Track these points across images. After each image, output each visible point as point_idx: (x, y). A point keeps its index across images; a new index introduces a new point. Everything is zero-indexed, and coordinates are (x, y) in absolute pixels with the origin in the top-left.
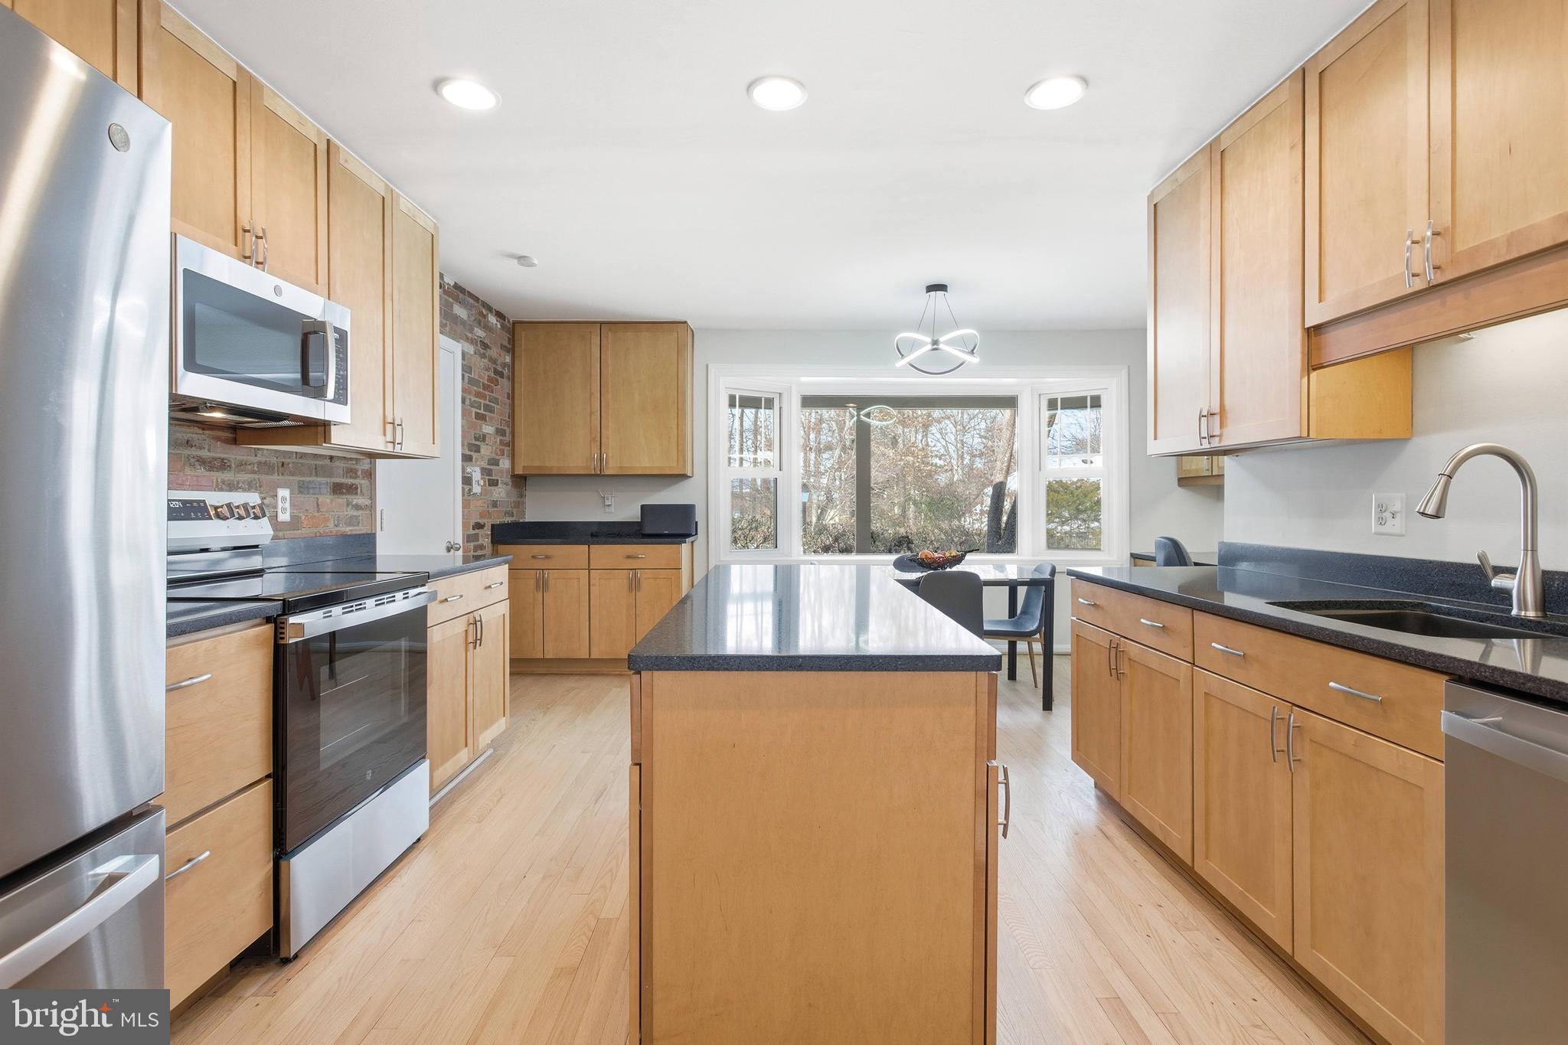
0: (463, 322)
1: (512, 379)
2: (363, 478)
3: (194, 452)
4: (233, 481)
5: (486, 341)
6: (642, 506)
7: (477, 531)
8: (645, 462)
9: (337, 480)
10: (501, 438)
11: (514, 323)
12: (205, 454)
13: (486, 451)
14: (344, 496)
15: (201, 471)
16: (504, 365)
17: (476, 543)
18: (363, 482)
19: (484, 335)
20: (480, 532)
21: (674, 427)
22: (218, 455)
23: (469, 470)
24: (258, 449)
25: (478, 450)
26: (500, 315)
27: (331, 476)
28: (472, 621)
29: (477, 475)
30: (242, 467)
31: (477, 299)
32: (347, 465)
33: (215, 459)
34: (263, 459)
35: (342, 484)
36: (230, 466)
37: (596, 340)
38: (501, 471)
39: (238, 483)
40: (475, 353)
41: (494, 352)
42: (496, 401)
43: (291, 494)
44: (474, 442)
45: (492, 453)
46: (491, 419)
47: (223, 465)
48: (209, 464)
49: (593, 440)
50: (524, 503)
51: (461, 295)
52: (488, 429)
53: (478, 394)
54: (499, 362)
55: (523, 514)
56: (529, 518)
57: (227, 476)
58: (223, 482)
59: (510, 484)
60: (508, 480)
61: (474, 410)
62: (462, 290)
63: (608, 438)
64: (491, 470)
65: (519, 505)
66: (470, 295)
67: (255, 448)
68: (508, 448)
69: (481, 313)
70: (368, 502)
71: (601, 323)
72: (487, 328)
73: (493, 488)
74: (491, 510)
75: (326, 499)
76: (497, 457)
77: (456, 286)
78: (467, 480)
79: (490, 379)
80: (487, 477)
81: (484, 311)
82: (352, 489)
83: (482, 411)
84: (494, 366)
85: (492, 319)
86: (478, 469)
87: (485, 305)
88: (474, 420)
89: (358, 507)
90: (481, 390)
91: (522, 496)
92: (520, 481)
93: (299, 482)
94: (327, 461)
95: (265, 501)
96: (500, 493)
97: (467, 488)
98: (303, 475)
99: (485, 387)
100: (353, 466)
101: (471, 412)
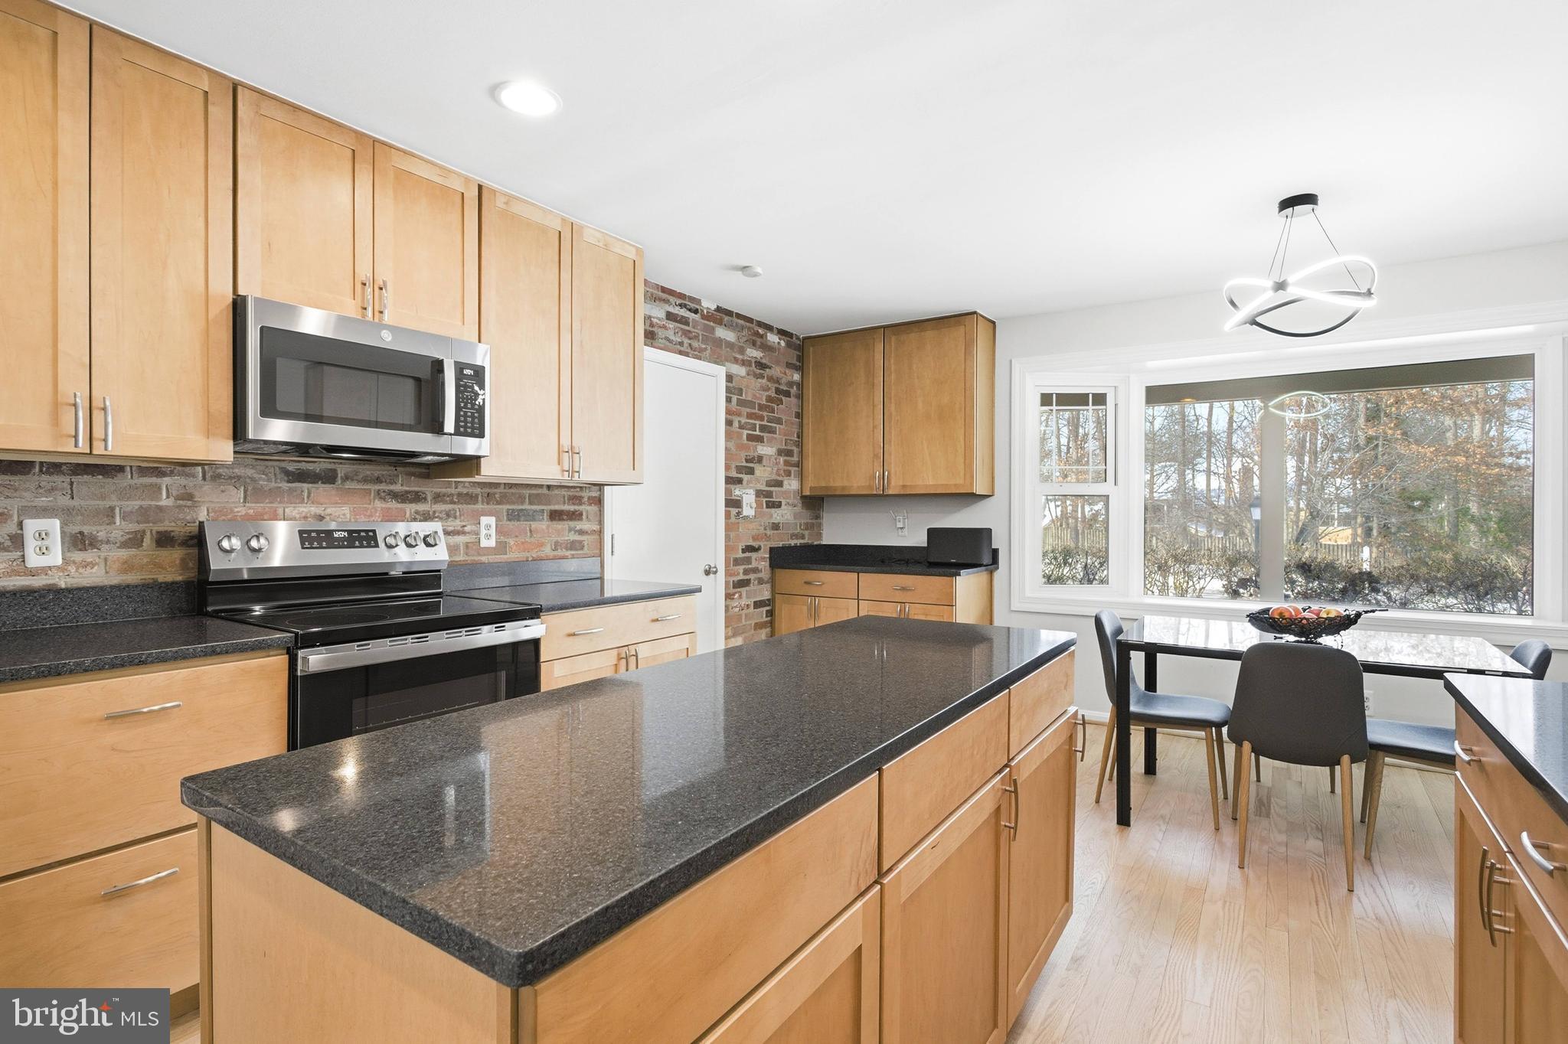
0: (730, 345)
1: (800, 397)
2: (590, 504)
3: (383, 487)
4: (429, 511)
5: (764, 361)
6: (929, 530)
7: (747, 554)
8: (928, 480)
9: (557, 507)
10: (786, 458)
11: (805, 339)
12: (397, 488)
13: (763, 473)
14: (566, 522)
15: (393, 505)
16: (791, 384)
17: (747, 567)
18: (589, 508)
19: (762, 355)
20: (754, 555)
21: (962, 438)
22: (411, 489)
23: (737, 492)
24: (459, 482)
25: (751, 471)
26: (782, 333)
27: (549, 503)
28: (624, 655)
29: (748, 498)
30: (440, 499)
31: (750, 320)
32: (568, 493)
33: (407, 492)
34: (465, 491)
35: (562, 511)
36: (425, 499)
37: (879, 347)
38: (785, 492)
39: (434, 512)
40: (748, 375)
41: (777, 371)
42: (779, 421)
43: (496, 521)
44: (744, 464)
45: (771, 473)
46: (770, 440)
47: (418, 498)
48: (402, 497)
49: (876, 456)
50: (820, 525)
51: (726, 318)
52: (766, 450)
53: (750, 416)
54: (783, 381)
55: (820, 535)
56: (826, 540)
57: (421, 507)
58: (417, 512)
59: (800, 505)
60: (798, 501)
61: (745, 432)
62: (729, 313)
63: (890, 454)
64: (771, 492)
65: (815, 526)
66: (739, 316)
67: (455, 482)
68: (797, 469)
69: (757, 334)
70: (596, 527)
71: (884, 327)
72: (766, 347)
73: (773, 510)
74: (769, 532)
75: (543, 525)
76: (780, 478)
77: (719, 309)
78: (733, 503)
79: (770, 399)
80: (765, 500)
81: (760, 331)
82: (575, 516)
83: (757, 433)
84: (777, 385)
85: (773, 338)
86: (752, 492)
87: (760, 324)
88: (746, 442)
89: (581, 532)
90: (757, 411)
91: (818, 517)
92: (814, 503)
93: (508, 510)
94: (545, 491)
95: (466, 528)
96: (785, 515)
97: (734, 511)
98: (513, 503)
99: (761, 407)
100: (577, 494)
101: (741, 434)
